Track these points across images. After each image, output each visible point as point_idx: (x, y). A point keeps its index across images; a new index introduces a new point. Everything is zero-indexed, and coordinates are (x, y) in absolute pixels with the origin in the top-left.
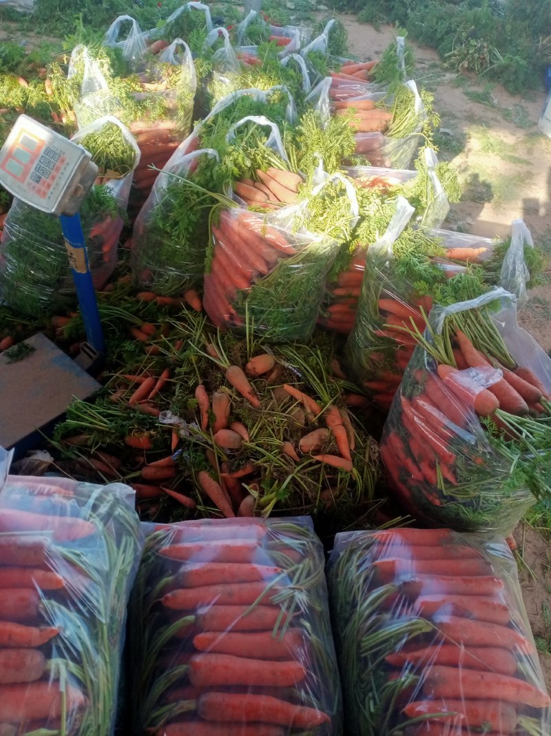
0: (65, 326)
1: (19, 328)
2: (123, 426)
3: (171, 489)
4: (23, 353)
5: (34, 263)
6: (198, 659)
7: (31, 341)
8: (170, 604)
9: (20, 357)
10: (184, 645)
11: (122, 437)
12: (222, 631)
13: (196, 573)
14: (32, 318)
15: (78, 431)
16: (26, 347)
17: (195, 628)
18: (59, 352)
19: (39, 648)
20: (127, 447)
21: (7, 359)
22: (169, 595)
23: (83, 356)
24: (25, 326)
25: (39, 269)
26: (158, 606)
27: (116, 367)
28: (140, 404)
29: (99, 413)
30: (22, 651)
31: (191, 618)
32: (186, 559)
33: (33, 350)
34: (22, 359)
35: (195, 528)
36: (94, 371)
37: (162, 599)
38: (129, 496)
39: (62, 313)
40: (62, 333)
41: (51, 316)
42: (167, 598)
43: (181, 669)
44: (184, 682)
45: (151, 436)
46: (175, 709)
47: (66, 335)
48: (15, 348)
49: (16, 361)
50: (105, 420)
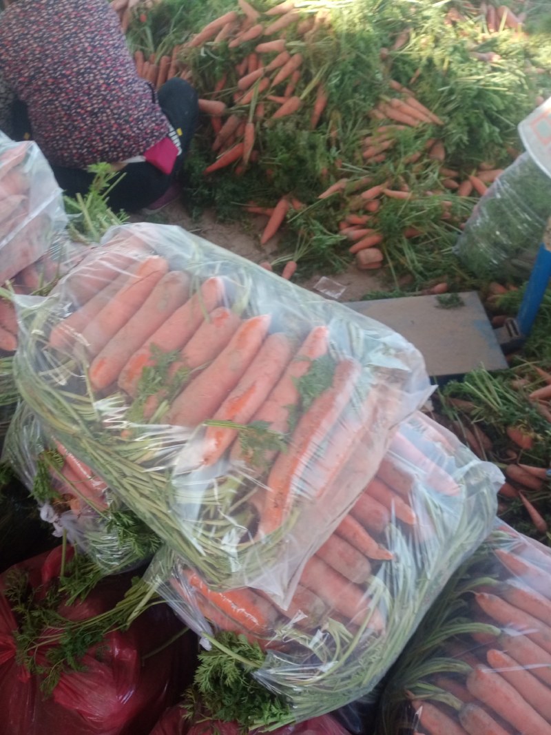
0: (500, 295)
1: (458, 279)
2: (513, 414)
3: (528, 500)
4: (452, 304)
5: (505, 226)
6: (485, 670)
7: (464, 296)
8: (482, 603)
9: (449, 306)
10: (477, 649)
11: (506, 425)
12: (520, 664)
13: (523, 594)
14: (473, 275)
15: (468, 396)
16: (458, 299)
17: (496, 643)
18: (484, 317)
19: (371, 561)
20: (507, 437)
21: (436, 302)
22: (486, 595)
23: (503, 330)
24: (463, 280)
25: (506, 233)
26: (469, 597)
27: (531, 355)
28: (540, 403)
29: (498, 392)
30: (357, 553)
31: (497, 630)
32: (519, 574)
33: (462, 304)
34: (448, 308)
35: (541, 552)
36: (508, 350)
37: (478, 594)
38: (497, 483)
39: (503, 282)
40: (494, 301)
41: (491, 281)
42: (482, 597)
43: (462, 667)
44: (460, 680)
45: (535, 440)
46: (442, 695)
47: (497, 304)
48: (448, 295)
49: (443, 308)
50: (499, 400)
